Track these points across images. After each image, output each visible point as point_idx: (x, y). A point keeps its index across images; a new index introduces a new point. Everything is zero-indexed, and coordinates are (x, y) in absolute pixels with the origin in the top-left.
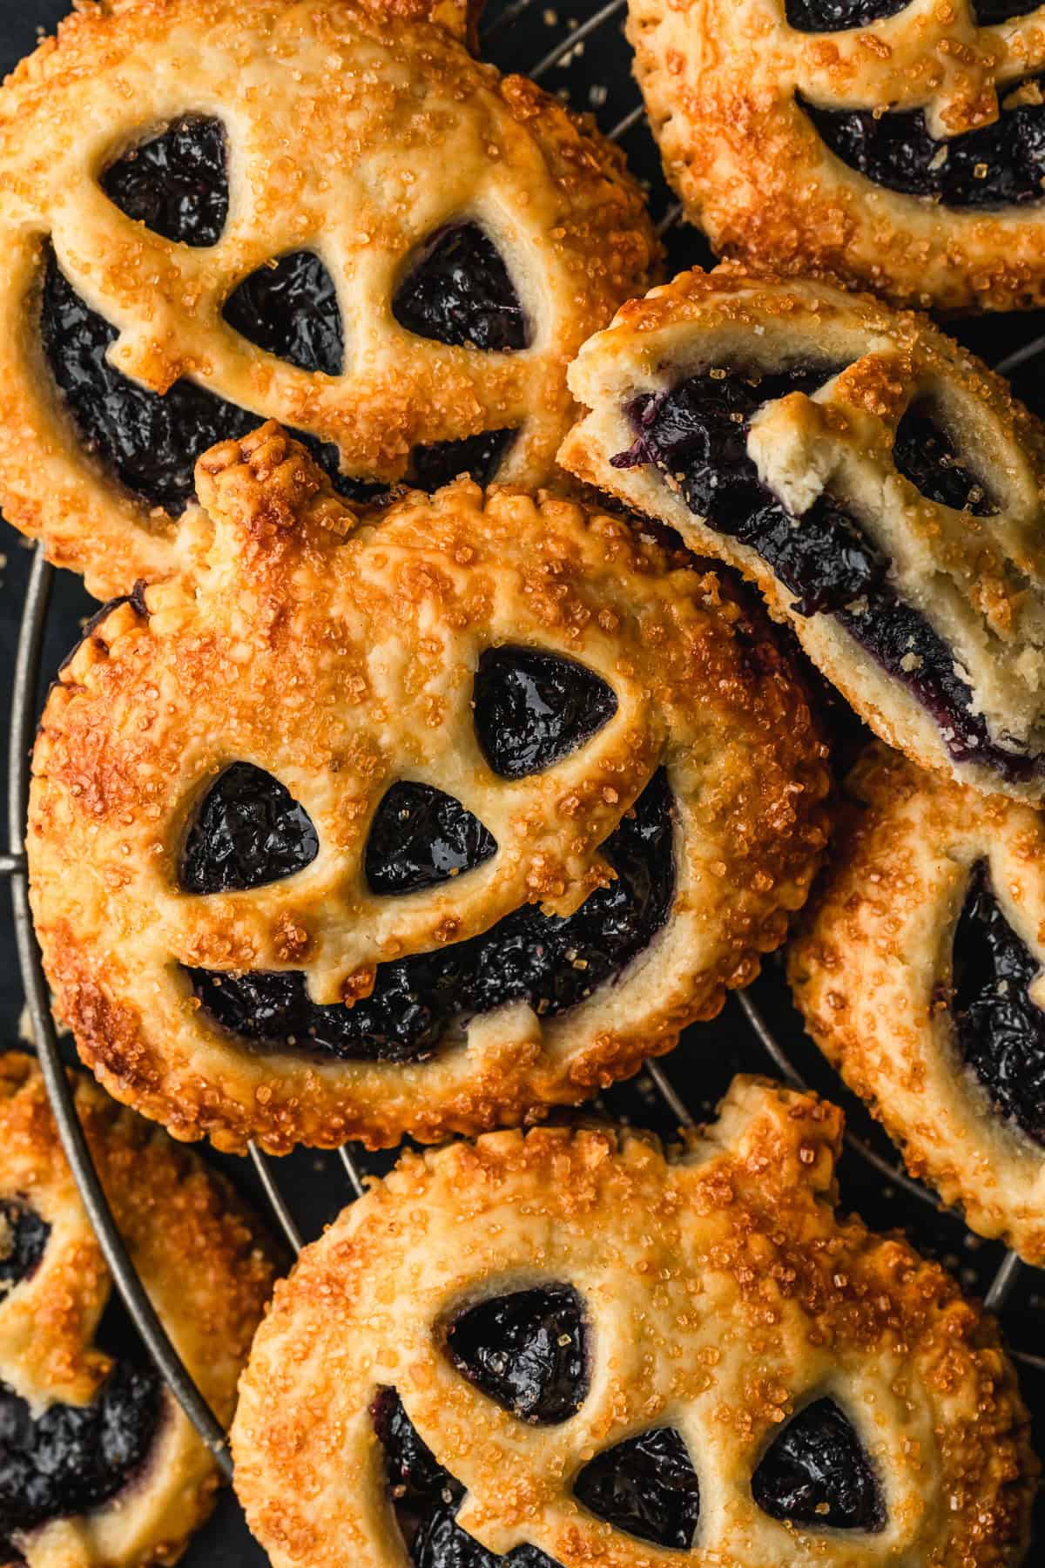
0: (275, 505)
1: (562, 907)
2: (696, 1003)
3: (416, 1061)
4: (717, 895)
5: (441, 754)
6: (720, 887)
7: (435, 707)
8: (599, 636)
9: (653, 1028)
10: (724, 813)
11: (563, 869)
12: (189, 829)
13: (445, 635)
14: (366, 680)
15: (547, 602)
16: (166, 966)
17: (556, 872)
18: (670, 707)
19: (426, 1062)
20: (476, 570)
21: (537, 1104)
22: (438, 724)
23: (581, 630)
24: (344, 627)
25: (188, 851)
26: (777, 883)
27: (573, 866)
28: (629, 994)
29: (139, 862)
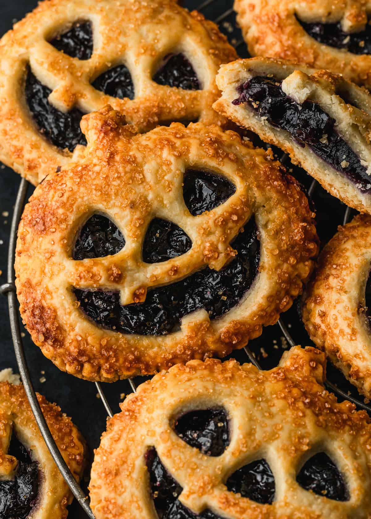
0: (109, 122)
1: (217, 265)
2: (269, 310)
3: (162, 334)
4: (275, 263)
5: (171, 203)
6: (276, 260)
7: (169, 184)
8: (229, 162)
9: (252, 320)
10: (277, 233)
11: (217, 248)
12: (76, 239)
13: (172, 159)
14: (143, 175)
15: (210, 148)
16: (67, 289)
17: (214, 249)
18: (256, 189)
19: (166, 335)
20: (184, 140)
21: (208, 351)
22: (170, 191)
23: (223, 159)
24: (135, 157)
25: (76, 247)
26: (298, 263)
27: (221, 247)
28: (243, 307)
29: (58, 248)
